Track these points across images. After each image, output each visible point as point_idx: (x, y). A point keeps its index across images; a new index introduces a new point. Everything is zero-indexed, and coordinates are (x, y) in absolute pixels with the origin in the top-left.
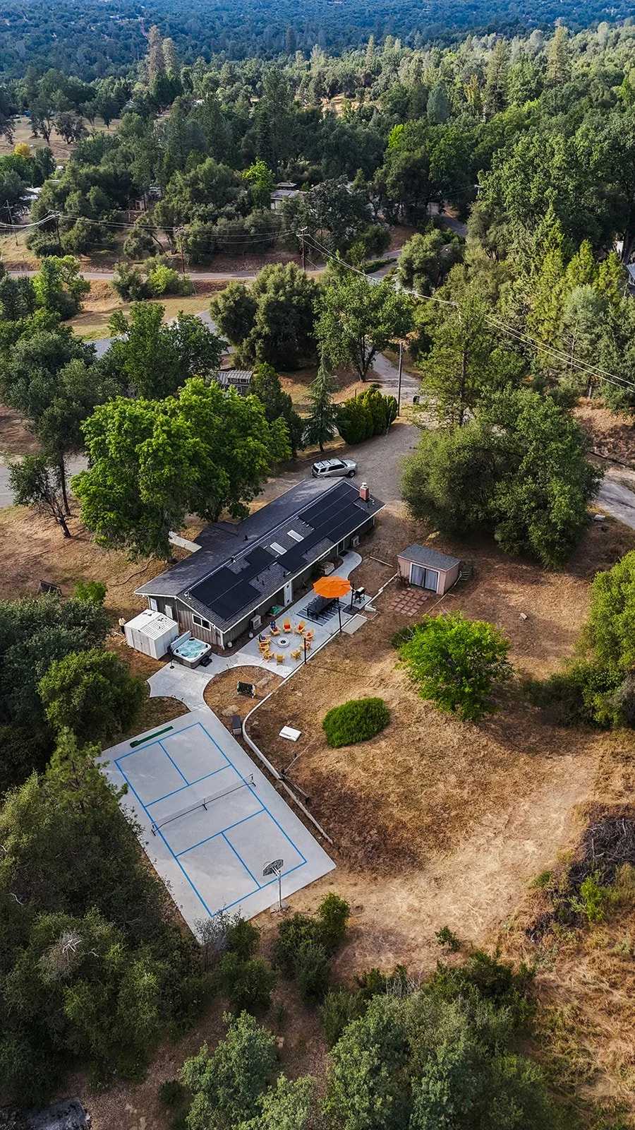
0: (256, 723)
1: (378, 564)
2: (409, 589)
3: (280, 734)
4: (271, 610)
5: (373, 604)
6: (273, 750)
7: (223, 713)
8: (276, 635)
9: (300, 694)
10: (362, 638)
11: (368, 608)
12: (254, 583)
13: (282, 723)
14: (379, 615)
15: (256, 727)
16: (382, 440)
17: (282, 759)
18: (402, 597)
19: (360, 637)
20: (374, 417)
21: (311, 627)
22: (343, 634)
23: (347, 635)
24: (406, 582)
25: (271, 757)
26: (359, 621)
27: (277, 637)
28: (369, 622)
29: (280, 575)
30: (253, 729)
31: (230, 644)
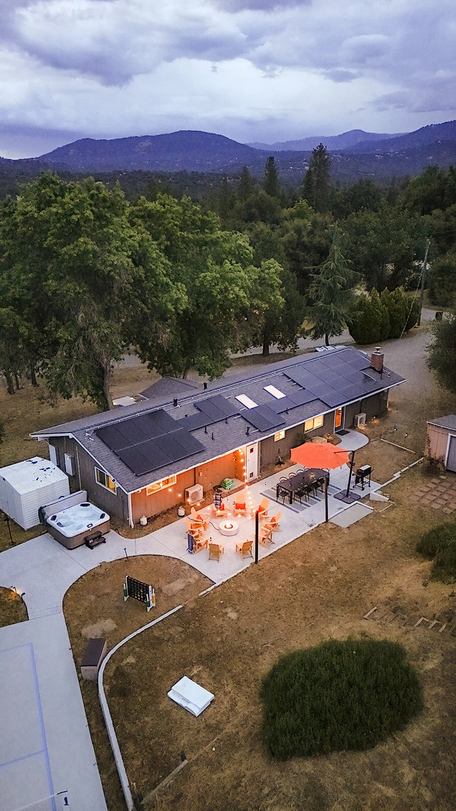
0: (131, 660)
1: (392, 448)
2: (442, 477)
3: (170, 694)
4: (222, 485)
5: (383, 491)
6: (142, 729)
7: (84, 631)
8: (221, 516)
9: (233, 615)
10: (362, 536)
11: (376, 496)
12: (199, 435)
13: (182, 669)
14: (393, 507)
15: (128, 670)
16: (399, 342)
17: (155, 758)
18: (433, 486)
19: (360, 533)
20: (391, 315)
21: (277, 510)
22: (330, 526)
23: (337, 528)
24: (439, 465)
25: (131, 748)
26: (360, 511)
27: (219, 519)
28: (376, 515)
29: (242, 432)
30: (120, 673)
31: (144, 521)
